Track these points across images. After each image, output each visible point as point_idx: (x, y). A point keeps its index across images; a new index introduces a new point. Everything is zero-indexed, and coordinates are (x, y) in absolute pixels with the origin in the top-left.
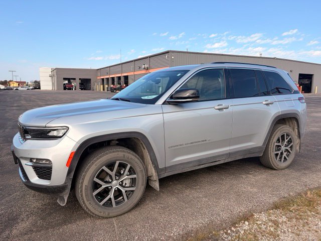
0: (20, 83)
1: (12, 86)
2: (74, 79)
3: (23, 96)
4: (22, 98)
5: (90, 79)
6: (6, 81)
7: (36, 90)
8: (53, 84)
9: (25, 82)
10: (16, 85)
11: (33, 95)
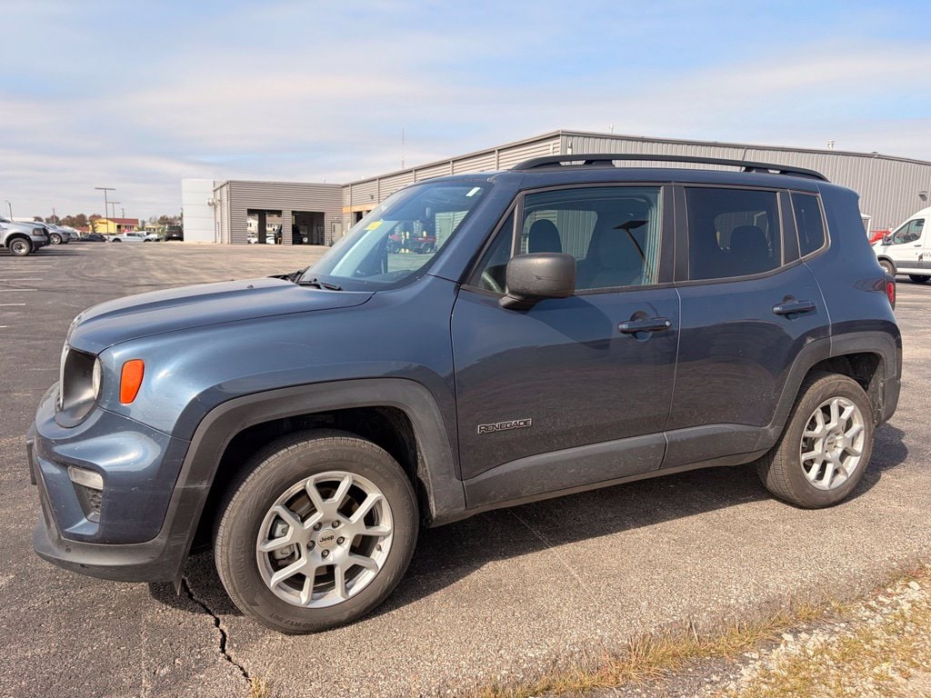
0: (123, 224)
1: (101, 229)
2: (279, 213)
3: (148, 257)
4: (151, 264)
5: (322, 214)
6: (82, 217)
7: (170, 242)
8: (218, 225)
9: (136, 221)
10: (112, 227)
11: (177, 255)
